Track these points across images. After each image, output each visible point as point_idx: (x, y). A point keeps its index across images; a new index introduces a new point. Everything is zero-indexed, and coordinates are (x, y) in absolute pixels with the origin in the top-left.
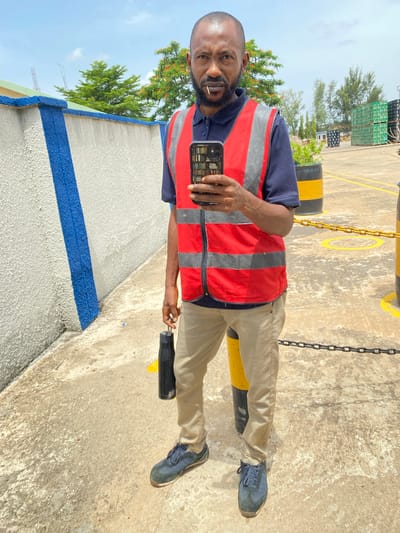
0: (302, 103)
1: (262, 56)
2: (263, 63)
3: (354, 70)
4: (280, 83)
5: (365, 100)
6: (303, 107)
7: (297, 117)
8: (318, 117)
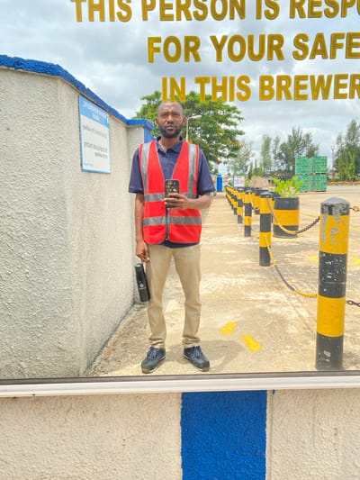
0: (253, 152)
1: (229, 110)
2: (229, 116)
3: (296, 129)
4: (241, 133)
5: (304, 154)
6: (253, 156)
7: (248, 163)
8: (265, 164)
